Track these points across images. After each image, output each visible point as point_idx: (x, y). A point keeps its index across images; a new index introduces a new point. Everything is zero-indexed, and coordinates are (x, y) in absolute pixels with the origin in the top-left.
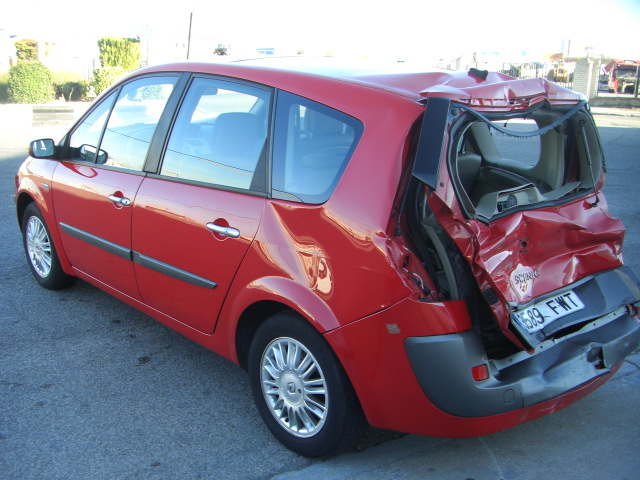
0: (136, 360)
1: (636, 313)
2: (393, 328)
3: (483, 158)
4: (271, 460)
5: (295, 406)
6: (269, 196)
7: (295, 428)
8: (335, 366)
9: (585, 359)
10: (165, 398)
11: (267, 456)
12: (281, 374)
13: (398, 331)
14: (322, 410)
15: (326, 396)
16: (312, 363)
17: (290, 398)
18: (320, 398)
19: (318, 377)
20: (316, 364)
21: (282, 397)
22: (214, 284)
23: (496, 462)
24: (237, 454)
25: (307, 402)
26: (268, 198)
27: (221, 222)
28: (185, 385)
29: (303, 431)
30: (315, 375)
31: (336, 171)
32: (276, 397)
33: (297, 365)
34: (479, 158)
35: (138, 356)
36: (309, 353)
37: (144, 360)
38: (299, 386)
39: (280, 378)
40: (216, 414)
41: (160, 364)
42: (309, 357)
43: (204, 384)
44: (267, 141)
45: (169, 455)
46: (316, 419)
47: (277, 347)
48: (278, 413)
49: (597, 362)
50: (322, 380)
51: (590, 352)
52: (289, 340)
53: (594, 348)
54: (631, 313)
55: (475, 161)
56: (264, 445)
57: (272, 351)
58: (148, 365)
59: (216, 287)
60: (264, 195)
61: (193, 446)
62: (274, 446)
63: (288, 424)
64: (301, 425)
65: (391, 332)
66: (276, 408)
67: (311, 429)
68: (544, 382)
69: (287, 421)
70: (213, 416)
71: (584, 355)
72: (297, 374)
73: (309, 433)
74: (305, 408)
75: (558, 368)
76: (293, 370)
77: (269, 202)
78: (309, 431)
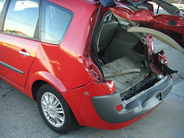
0: (1, 96)
1: (171, 78)
2: (86, 93)
3: (119, 23)
4: (46, 135)
5: (53, 116)
6: (40, 41)
7: (54, 123)
8: (66, 104)
9: (155, 98)
10: (10, 111)
11: (45, 133)
12: (48, 105)
13: (88, 94)
14: (63, 119)
15: (64, 114)
16: (58, 102)
17: (51, 113)
18: (62, 114)
19: (61, 107)
20: (59, 103)
21: (49, 113)
22: (23, 72)
23: (124, 133)
24: (34, 133)
25: (57, 116)
26: (39, 42)
27: (24, 50)
28: (17, 105)
29: (57, 125)
30: (59, 106)
31: (65, 30)
32: (47, 113)
33: (53, 102)
34: (117, 23)
35: (2, 94)
36: (57, 99)
37: (4, 96)
38: (54, 110)
39: (48, 106)
40: (28, 117)
41: (9, 97)
42: (57, 100)
43: (24, 105)
44: (39, 20)
45: (10, 135)
46: (61, 121)
47: (46, 95)
48: (48, 118)
49: (159, 98)
50: (62, 108)
51: (157, 94)
52: (50, 94)
53: (158, 93)
54: (169, 78)
55: (116, 24)
56: (44, 129)
57: (44, 97)
58: (5, 98)
59: (24, 73)
60: (38, 40)
61: (19, 131)
62: (47, 129)
63: (51, 122)
64: (56, 123)
65: (86, 95)
66: (47, 116)
67: (60, 124)
68: (142, 108)
69: (51, 120)
70: (27, 118)
71: (155, 96)
72: (53, 106)
73: (59, 126)
74: (57, 117)
75: (147, 102)
76: (52, 104)
77: (40, 43)
78: (58, 125)
